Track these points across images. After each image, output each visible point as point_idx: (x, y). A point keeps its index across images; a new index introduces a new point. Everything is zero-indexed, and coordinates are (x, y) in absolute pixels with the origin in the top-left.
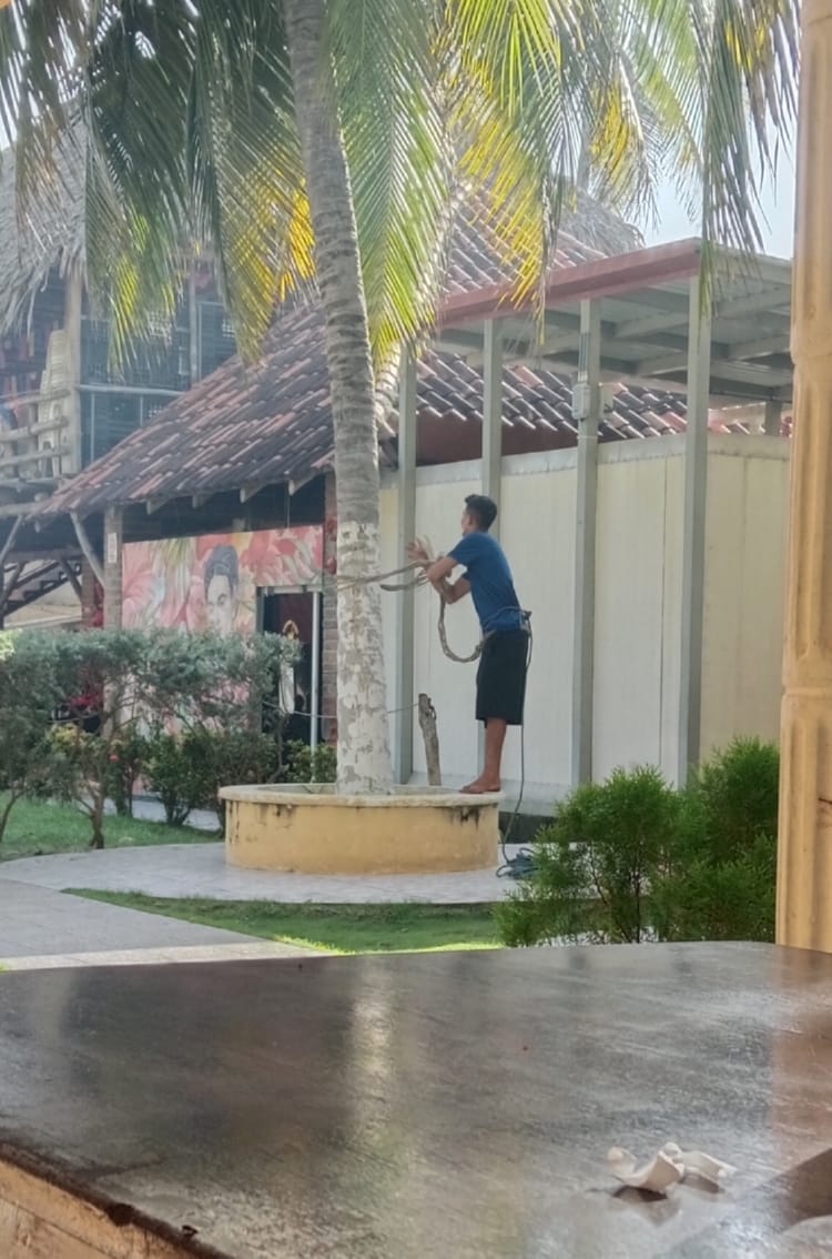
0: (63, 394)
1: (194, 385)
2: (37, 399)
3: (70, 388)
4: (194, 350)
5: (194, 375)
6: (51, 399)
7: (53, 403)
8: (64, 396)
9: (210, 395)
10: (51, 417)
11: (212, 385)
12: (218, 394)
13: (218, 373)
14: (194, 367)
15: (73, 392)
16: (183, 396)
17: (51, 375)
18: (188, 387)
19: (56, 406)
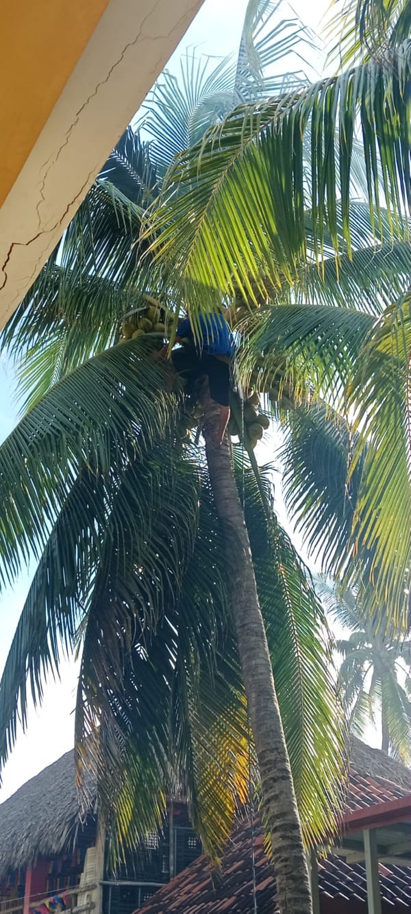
0: (93, 887)
1: (171, 879)
2: (77, 890)
3: (97, 884)
4: (171, 857)
5: (171, 872)
6: (85, 891)
7: (87, 893)
8: (93, 889)
9: (181, 886)
10: (85, 902)
11: (182, 879)
12: (186, 885)
13: (186, 871)
14: (172, 868)
15: (98, 886)
16: (165, 887)
17: (86, 875)
18: (168, 881)
19: (88, 896)
